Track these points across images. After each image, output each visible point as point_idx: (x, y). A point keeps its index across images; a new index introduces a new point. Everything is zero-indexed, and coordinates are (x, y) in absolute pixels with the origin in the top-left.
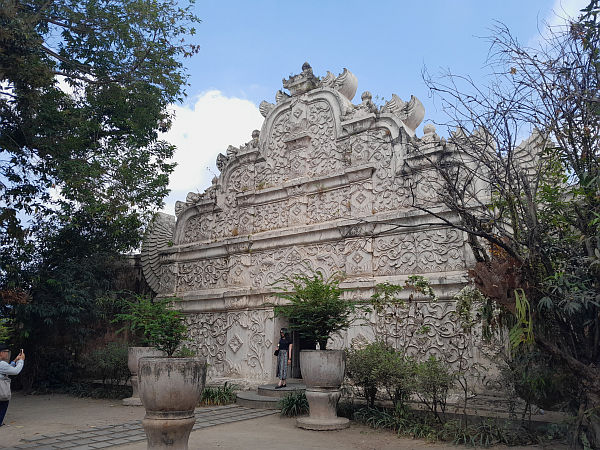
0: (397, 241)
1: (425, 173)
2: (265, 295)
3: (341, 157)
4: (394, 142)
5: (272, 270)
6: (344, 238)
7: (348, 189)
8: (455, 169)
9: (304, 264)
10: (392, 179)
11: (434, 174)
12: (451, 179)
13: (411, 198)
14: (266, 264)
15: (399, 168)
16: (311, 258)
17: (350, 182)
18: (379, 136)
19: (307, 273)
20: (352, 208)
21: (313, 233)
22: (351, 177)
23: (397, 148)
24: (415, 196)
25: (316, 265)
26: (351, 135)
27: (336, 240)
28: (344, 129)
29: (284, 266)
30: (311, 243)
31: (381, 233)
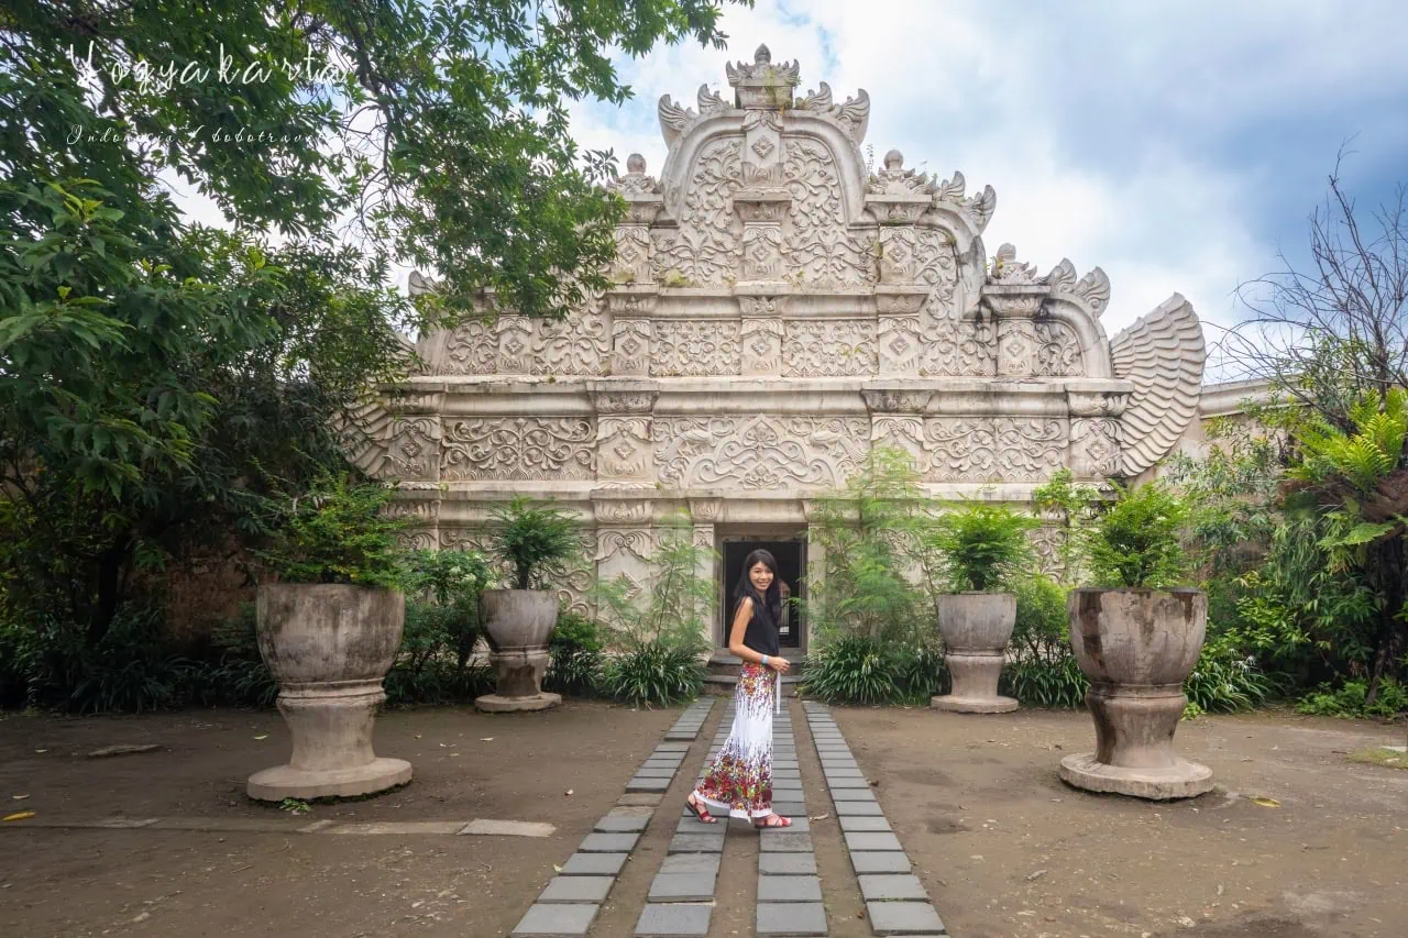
0: (965, 429)
1: (1014, 324)
2: (698, 500)
3: (857, 261)
4: (964, 259)
5: (707, 455)
6: (870, 412)
7: (872, 324)
8: (1058, 328)
9: (783, 449)
10: (956, 323)
11: (1028, 328)
12: (1051, 344)
13: (987, 360)
14: (692, 442)
15: (972, 306)
16: (798, 440)
17: (878, 313)
18: (933, 241)
19: (792, 467)
20: (881, 360)
21: (806, 394)
22: (884, 304)
23: (968, 270)
24: (995, 360)
25: (811, 455)
26: (883, 224)
27: (851, 413)
28: (867, 210)
29: (738, 450)
30: (799, 413)
31: (940, 412)
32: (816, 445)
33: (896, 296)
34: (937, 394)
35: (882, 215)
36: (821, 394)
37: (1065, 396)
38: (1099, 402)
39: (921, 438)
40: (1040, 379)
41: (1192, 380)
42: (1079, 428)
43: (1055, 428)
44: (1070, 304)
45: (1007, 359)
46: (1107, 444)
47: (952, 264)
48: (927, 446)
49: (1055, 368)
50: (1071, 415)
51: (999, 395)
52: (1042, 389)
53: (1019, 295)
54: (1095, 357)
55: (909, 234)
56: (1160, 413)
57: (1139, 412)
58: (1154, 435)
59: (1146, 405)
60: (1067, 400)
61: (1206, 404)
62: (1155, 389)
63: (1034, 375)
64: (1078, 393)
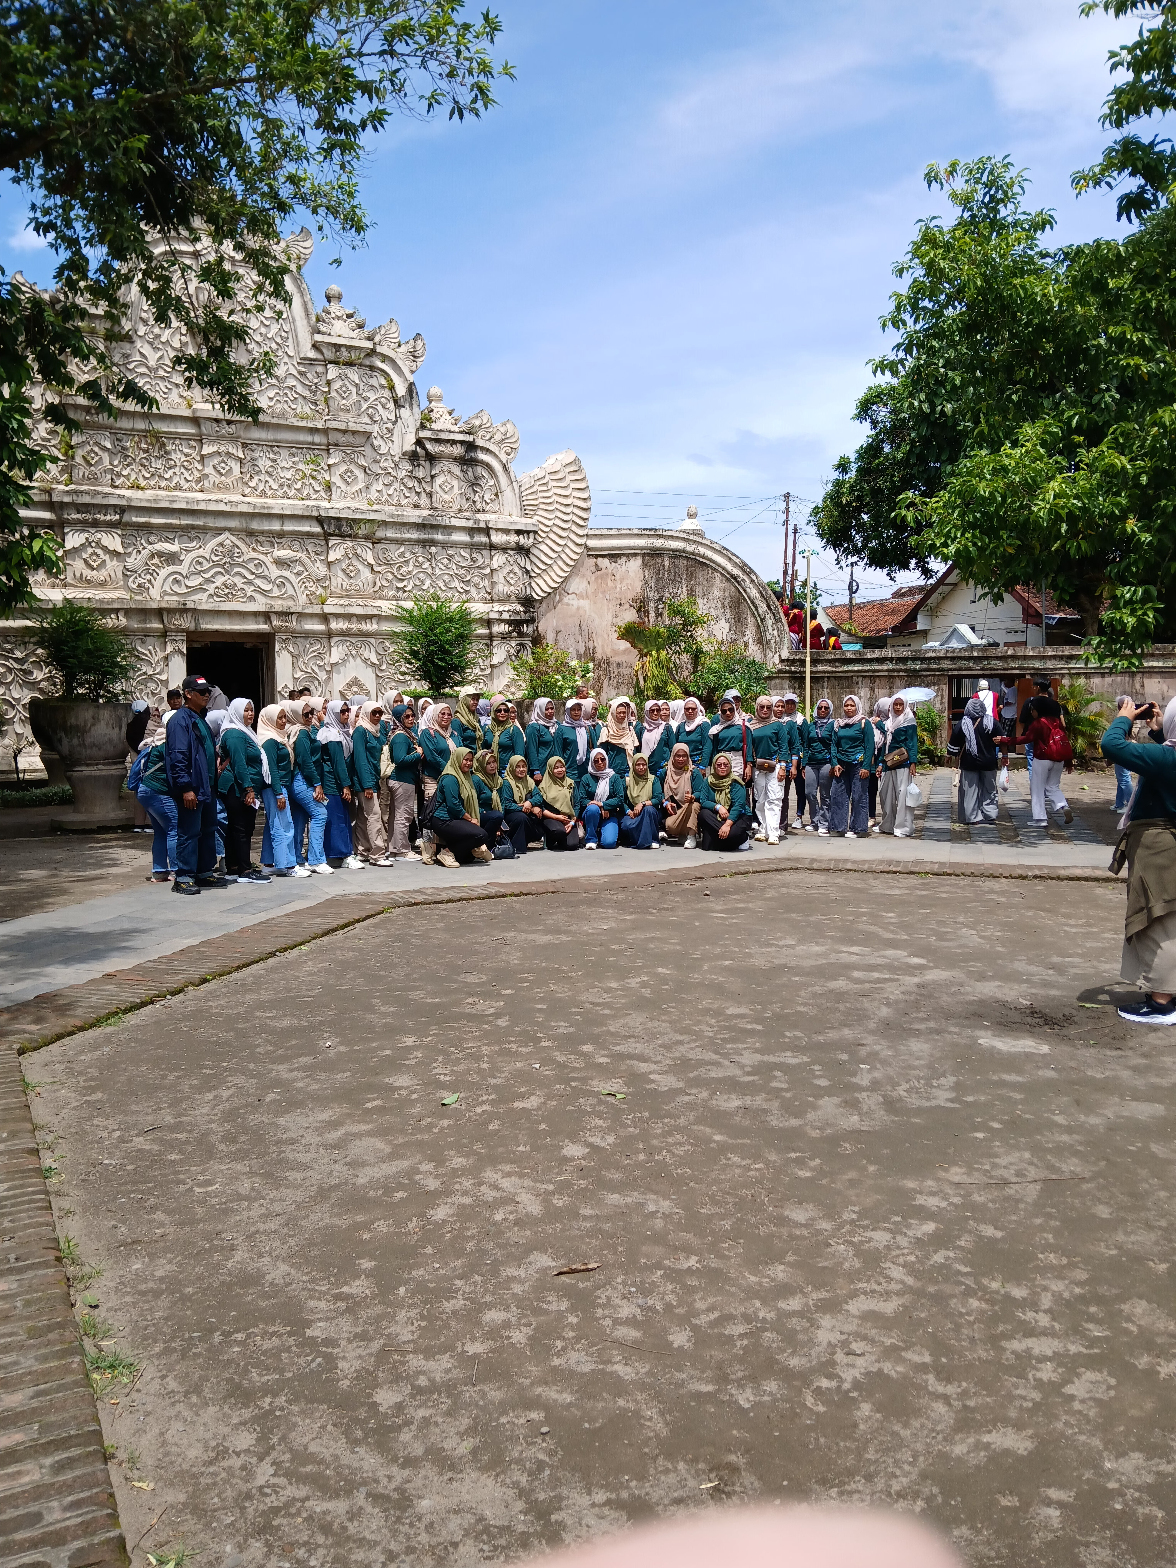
0: (408, 555)
1: (445, 465)
2: (171, 611)
3: (307, 394)
4: (402, 402)
5: (175, 568)
6: (327, 536)
7: (324, 454)
8: (480, 470)
9: (251, 566)
10: (397, 459)
11: (456, 470)
12: (474, 484)
13: (423, 495)
14: (160, 554)
15: (409, 444)
16: (262, 557)
17: (329, 444)
18: (373, 382)
19: (258, 582)
20: (334, 489)
21: (269, 516)
22: (334, 437)
23: (405, 412)
24: (430, 495)
25: (275, 572)
26: (331, 362)
27: (310, 535)
28: (315, 346)
29: (206, 565)
30: (262, 532)
31: (386, 539)
32: (280, 563)
33: (344, 432)
34: (384, 524)
35: (329, 354)
36: (282, 517)
37: (487, 531)
38: (513, 538)
39: (372, 562)
40: (466, 514)
41: (581, 523)
42: (499, 560)
43: (479, 557)
44: (487, 451)
45: (440, 496)
46: (519, 573)
47: (391, 405)
48: (377, 569)
49: (479, 506)
50: (492, 547)
51: (435, 527)
52: (470, 524)
53: (448, 441)
54: (509, 497)
55: (354, 375)
56: (558, 549)
57: (543, 547)
58: (555, 568)
59: (548, 542)
60: (488, 535)
61: (591, 543)
62: (555, 529)
63: (461, 510)
64: (497, 530)
